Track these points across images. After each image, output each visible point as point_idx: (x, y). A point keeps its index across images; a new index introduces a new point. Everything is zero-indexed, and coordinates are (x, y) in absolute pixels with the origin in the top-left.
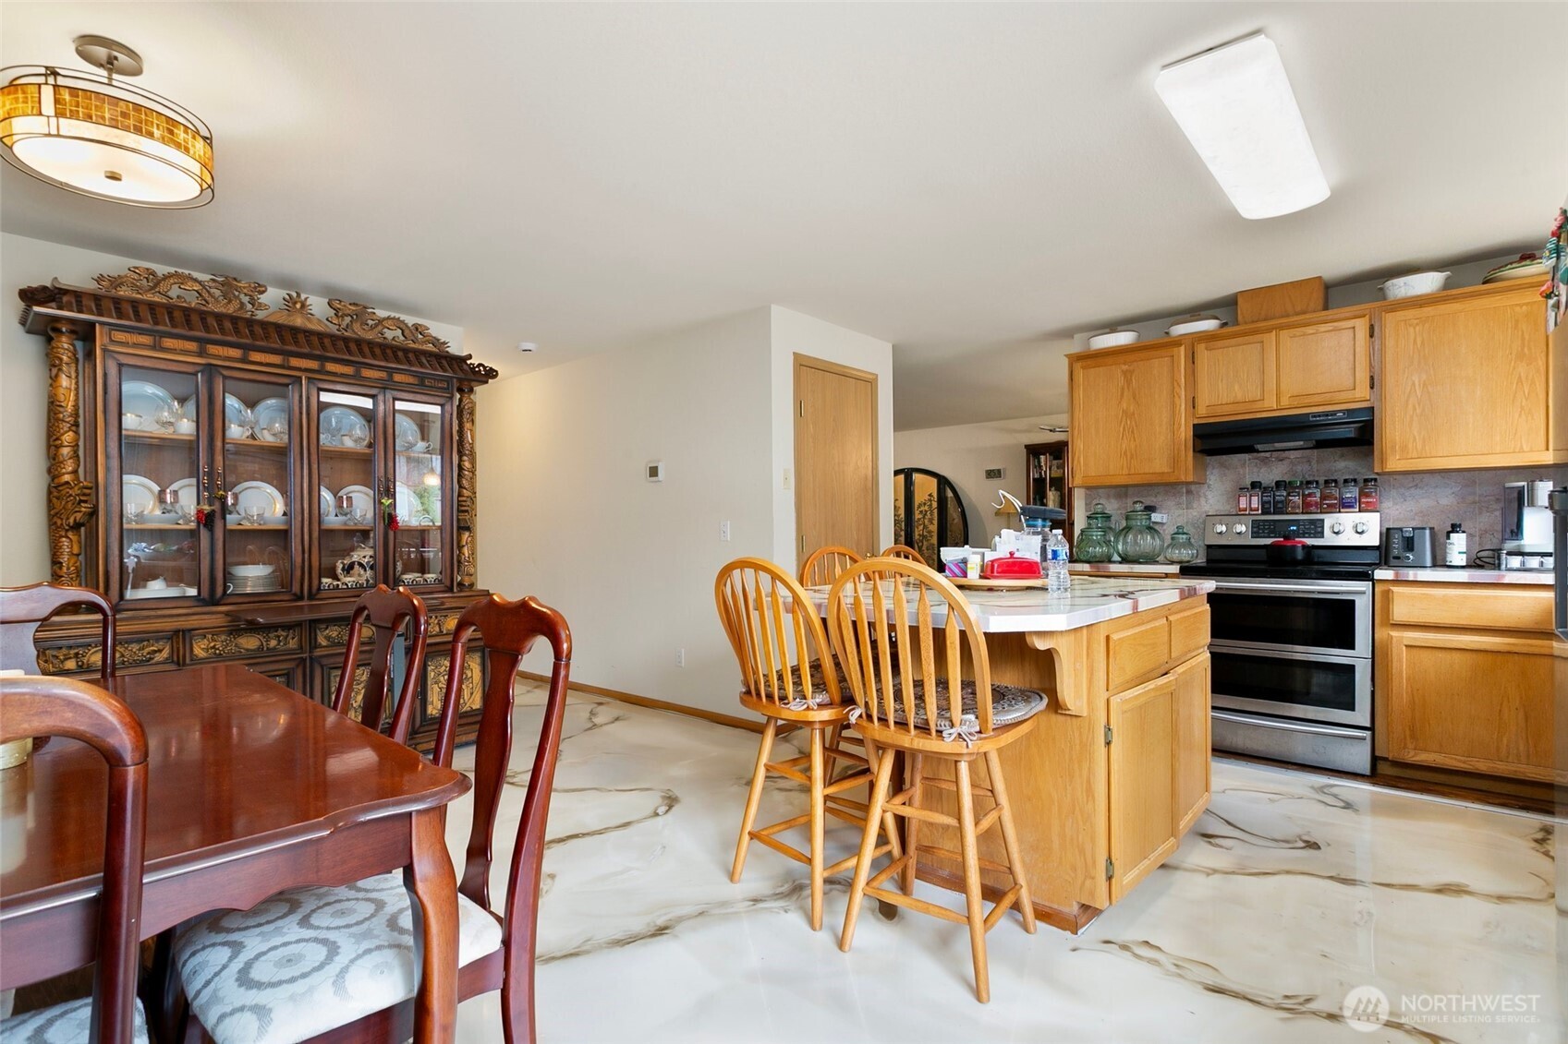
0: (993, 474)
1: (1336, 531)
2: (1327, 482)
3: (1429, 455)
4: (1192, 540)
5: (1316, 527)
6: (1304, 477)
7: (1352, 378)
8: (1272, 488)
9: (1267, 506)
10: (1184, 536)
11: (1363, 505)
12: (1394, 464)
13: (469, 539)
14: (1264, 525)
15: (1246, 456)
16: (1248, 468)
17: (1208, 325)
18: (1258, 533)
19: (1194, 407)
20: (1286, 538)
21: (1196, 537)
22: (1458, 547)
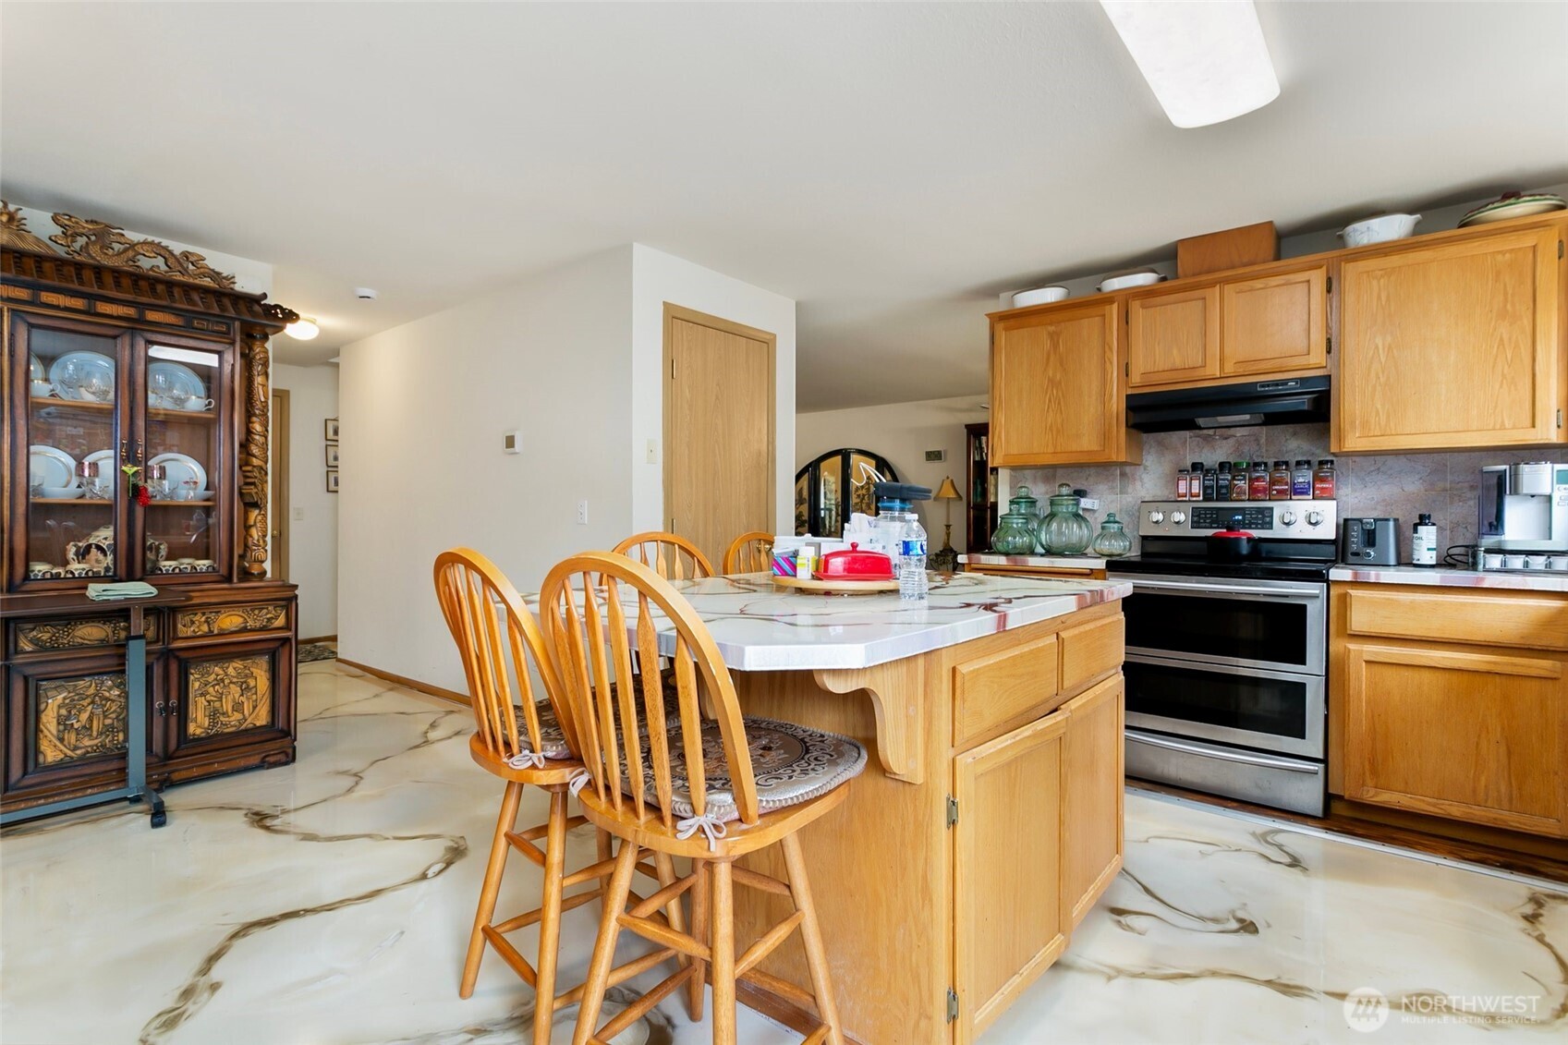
0: (933, 456)
1: (1286, 521)
2: (1277, 464)
3: (1393, 432)
4: (1126, 530)
5: (1264, 516)
6: (1251, 457)
7: (1305, 342)
8: (1215, 470)
9: (1209, 491)
10: (1116, 525)
11: (1317, 492)
12: (1354, 442)
13: (259, 518)
14: (1205, 514)
15: (1187, 434)
16: (1187, 447)
17: (1144, 279)
18: (1199, 522)
19: (1127, 375)
20: (1230, 529)
21: (1131, 526)
22: (1427, 543)
